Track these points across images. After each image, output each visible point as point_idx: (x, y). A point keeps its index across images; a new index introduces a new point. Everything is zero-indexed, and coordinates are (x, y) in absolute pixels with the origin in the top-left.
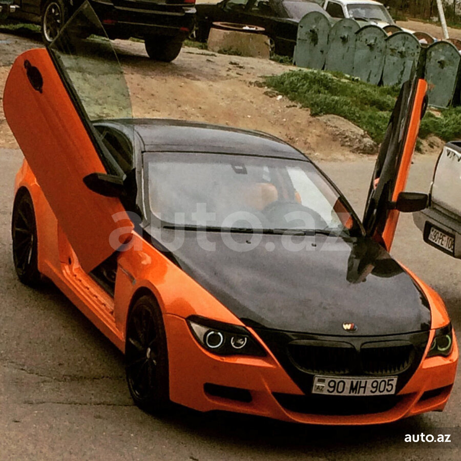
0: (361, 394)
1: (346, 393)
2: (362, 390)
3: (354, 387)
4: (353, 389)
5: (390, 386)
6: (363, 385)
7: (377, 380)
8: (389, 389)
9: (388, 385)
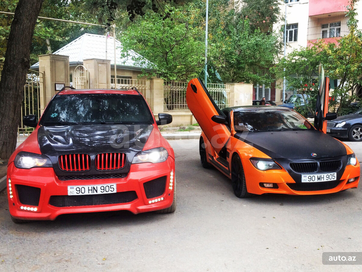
0: (322, 181)
1: (316, 181)
2: (322, 179)
3: (319, 178)
4: (319, 179)
5: (334, 177)
6: (322, 177)
7: (328, 174)
8: (334, 178)
9: (333, 176)
